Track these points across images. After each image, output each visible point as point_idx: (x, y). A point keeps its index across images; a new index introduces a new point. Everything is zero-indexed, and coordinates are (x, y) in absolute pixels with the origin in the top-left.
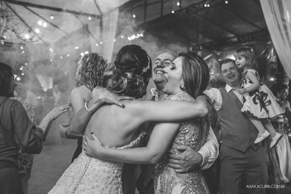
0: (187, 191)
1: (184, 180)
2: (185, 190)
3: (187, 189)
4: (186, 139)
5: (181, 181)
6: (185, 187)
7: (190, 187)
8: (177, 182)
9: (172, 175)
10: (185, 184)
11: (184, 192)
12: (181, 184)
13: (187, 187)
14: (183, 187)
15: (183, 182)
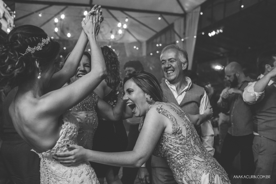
0: (212, 177)
1: (205, 169)
2: (210, 176)
3: (212, 174)
4: (185, 136)
5: (203, 171)
6: (209, 173)
7: (212, 172)
8: (201, 173)
9: (194, 171)
10: (208, 172)
11: (210, 178)
12: (205, 173)
13: (210, 173)
14: (208, 174)
15: (206, 170)
